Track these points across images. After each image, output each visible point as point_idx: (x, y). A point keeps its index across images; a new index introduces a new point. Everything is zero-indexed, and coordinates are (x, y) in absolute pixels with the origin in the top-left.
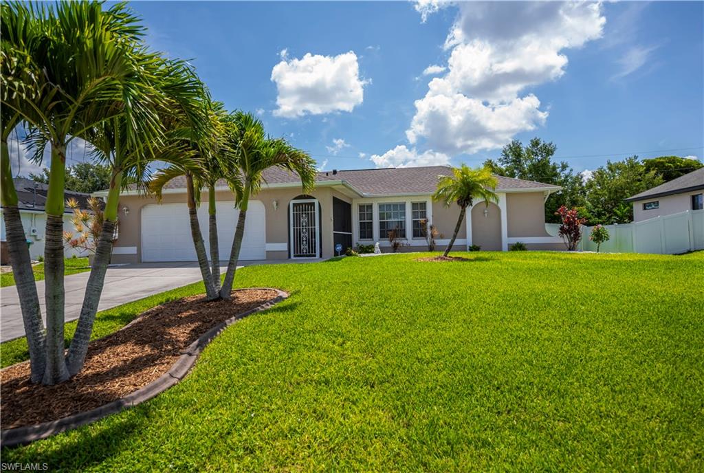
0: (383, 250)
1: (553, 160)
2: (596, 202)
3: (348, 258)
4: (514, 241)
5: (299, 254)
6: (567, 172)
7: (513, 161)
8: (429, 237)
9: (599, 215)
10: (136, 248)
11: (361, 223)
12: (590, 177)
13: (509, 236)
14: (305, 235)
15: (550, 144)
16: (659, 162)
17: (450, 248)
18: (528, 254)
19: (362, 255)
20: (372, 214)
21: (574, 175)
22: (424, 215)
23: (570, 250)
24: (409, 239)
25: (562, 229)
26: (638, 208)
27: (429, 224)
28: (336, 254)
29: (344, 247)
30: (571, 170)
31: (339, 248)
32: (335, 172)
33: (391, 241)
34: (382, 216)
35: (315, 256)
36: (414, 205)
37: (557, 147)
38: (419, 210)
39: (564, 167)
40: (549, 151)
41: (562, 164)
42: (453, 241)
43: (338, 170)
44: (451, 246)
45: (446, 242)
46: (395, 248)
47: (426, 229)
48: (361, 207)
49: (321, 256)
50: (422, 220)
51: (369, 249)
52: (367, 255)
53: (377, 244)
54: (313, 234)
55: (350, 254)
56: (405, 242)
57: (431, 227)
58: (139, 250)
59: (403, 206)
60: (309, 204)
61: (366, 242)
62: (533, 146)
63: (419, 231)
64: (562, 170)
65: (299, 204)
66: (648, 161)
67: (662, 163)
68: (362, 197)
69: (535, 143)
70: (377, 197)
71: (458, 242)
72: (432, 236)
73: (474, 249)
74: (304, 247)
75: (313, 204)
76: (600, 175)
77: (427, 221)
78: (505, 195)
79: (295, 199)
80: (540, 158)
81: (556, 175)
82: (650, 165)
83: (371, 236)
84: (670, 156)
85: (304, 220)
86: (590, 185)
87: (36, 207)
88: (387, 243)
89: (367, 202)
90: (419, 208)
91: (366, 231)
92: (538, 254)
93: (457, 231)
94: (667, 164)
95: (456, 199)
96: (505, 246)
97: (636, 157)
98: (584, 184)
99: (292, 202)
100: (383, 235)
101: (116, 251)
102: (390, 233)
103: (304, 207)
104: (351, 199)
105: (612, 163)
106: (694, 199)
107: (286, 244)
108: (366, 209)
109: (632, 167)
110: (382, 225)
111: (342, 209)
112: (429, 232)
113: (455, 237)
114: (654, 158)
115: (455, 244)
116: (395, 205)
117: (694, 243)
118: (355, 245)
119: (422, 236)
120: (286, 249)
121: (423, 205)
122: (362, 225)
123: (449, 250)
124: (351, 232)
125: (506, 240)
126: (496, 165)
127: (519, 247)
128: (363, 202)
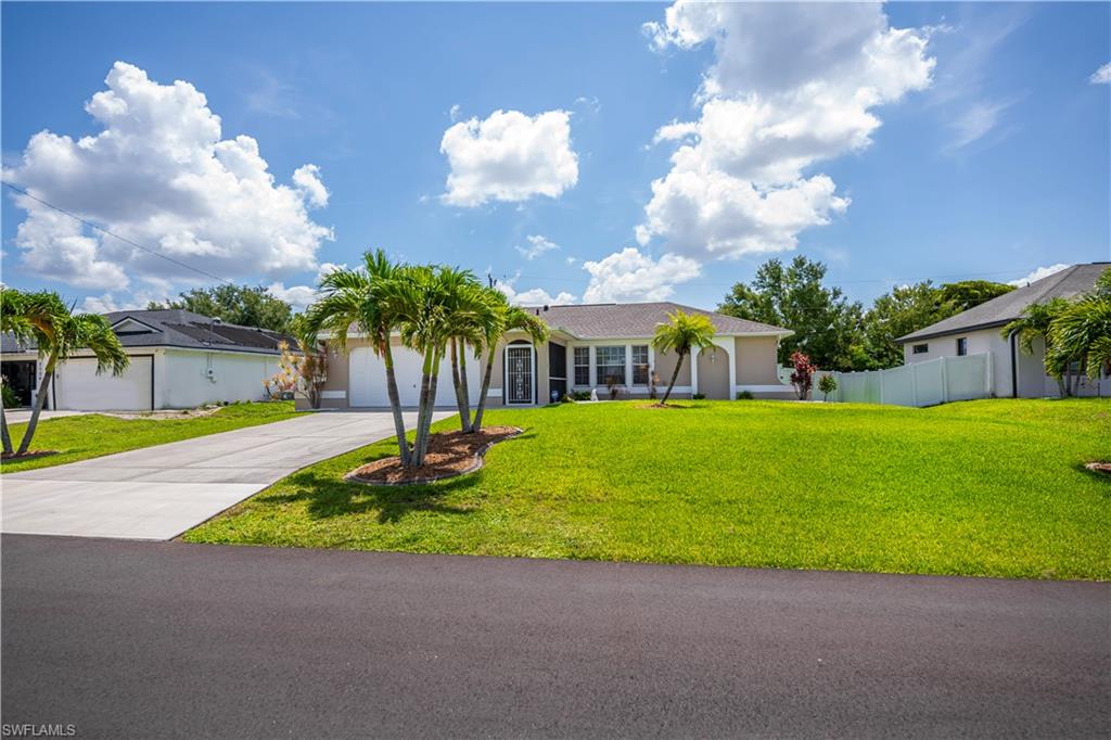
0: (601, 397)
1: (825, 284)
2: (877, 339)
3: (564, 405)
4: (743, 388)
5: (514, 400)
6: (839, 300)
7: (770, 285)
8: (651, 384)
9: (880, 357)
10: (344, 392)
11: (576, 368)
12: (872, 307)
13: (737, 384)
14: (520, 380)
15: (818, 265)
16: (962, 288)
17: (667, 396)
18: (753, 403)
19: (579, 402)
20: (588, 358)
21: (850, 303)
22: (645, 359)
23: (801, 399)
24: (629, 386)
25: (793, 376)
26: (908, 350)
27: (651, 369)
28: (552, 400)
29: (559, 394)
30: (845, 298)
31: (555, 394)
32: (546, 308)
33: (609, 387)
34: (599, 360)
35: (530, 402)
36: (635, 349)
37: (828, 267)
38: (641, 354)
39: (836, 294)
40: (816, 273)
41: (834, 290)
42: (670, 389)
43: (549, 306)
44: (668, 394)
45: (664, 390)
46: (614, 396)
47: (647, 375)
48: (577, 351)
49: (536, 402)
50: (643, 365)
51: (585, 396)
52: (583, 402)
53: (594, 391)
54: (527, 380)
55: (566, 401)
56: (624, 389)
57: (653, 373)
58: (348, 394)
59: (623, 349)
60: (524, 349)
61: (582, 389)
62: (797, 266)
63: (641, 377)
64: (834, 298)
65: (515, 349)
66: (949, 287)
67: (966, 289)
68: (578, 339)
69: (800, 263)
70: (594, 338)
71: (675, 390)
72: (653, 383)
73: (699, 397)
74: (520, 393)
75: (529, 349)
76: (884, 304)
77: (648, 367)
78: (733, 340)
79: (512, 343)
80: (805, 282)
81: (825, 305)
82: (951, 292)
83: (587, 382)
84: (976, 280)
85: (520, 365)
86: (871, 317)
87: (213, 345)
88: (604, 390)
89: (585, 345)
90: (641, 351)
91: (582, 376)
92: (764, 403)
93: (674, 379)
94: (972, 291)
95: (674, 346)
96: (733, 394)
97: (930, 282)
98: (863, 316)
99: (507, 347)
100: (600, 381)
101: (327, 395)
102: (608, 379)
103: (519, 353)
104: (566, 341)
105: (900, 289)
106: (960, 343)
107: (501, 390)
108: (581, 353)
109: (925, 294)
110: (600, 370)
111: (557, 352)
112: (651, 378)
113: (672, 385)
114: (956, 283)
115: (672, 391)
116: (614, 349)
117: (948, 393)
118: (569, 392)
119: (643, 382)
120: (501, 394)
121: (645, 348)
122: (577, 370)
123: (666, 398)
124: (565, 376)
125: (734, 389)
126: (749, 290)
127: (746, 396)
128: (578, 344)
